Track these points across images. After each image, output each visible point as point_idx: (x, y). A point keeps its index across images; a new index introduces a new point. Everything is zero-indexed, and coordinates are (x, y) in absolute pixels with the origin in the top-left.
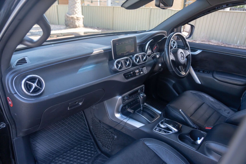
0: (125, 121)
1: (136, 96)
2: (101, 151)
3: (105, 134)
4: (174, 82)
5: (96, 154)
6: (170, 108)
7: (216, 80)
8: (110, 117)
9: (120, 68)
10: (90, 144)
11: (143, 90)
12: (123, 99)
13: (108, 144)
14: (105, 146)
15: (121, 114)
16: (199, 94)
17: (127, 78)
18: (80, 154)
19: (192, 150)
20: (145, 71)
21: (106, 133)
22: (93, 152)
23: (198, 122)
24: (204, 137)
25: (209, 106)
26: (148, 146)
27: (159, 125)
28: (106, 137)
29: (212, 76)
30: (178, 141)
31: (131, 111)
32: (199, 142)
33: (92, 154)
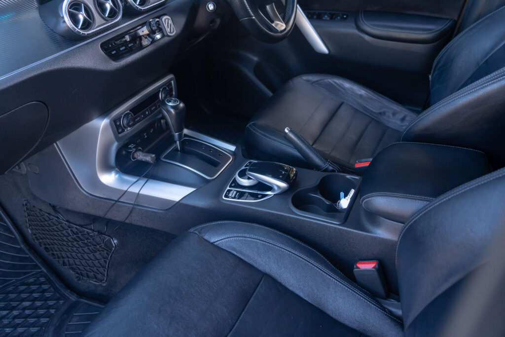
0: (135, 189)
1: (155, 110)
2: (77, 294)
3: (80, 242)
4: (256, 59)
5: (64, 304)
6: (258, 132)
7: (367, 37)
8: (86, 187)
9: (87, 25)
10: (35, 281)
11: (171, 90)
12: (116, 125)
13: (95, 269)
14: (88, 276)
15: (117, 173)
16: (326, 81)
17: (116, 58)
18: (8, 319)
19: (330, 227)
20: (171, 26)
21: (82, 237)
22: (51, 303)
23: (334, 154)
24: (357, 188)
25: (356, 111)
26: (215, 244)
27: (235, 181)
28: (86, 249)
29: (355, 26)
30: (293, 211)
31: (149, 158)
32: (344, 203)
33: (49, 307)
